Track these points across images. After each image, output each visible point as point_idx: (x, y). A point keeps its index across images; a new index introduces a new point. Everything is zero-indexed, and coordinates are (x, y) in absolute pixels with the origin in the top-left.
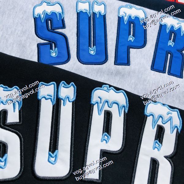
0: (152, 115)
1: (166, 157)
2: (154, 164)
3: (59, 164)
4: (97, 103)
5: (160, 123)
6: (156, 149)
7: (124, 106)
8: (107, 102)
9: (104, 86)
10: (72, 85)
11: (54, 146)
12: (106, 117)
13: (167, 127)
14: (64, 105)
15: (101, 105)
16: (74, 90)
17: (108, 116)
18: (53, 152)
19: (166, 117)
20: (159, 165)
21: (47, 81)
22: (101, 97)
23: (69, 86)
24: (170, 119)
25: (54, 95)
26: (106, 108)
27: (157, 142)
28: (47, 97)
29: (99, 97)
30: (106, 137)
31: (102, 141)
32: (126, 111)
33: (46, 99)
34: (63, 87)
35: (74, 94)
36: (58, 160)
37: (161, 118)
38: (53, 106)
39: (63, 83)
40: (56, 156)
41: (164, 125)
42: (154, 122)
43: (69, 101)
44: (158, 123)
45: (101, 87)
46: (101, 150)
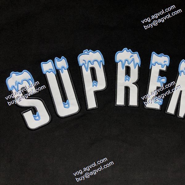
0: (121, 61)
1: (133, 83)
2: (127, 89)
3: (71, 107)
4: (83, 64)
5: (127, 64)
6: (127, 81)
7: (101, 61)
8: (89, 61)
9: (84, 51)
10: (63, 58)
11: (65, 98)
12: (92, 71)
13: (132, 66)
14: (62, 73)
15: (86, 65)
16: (66, 61)
17: (93, 70)
18: (65, 102)
19: (130, 60)
20: (130, 89)
21: (46, 60)
22: (85, 60)
23: (61, 59)
24: (133, 60)
25: (54, 68)
26: (90, 66)
27: (127, 77)
28: (50, 71)
29: (83, 60)
30: (95, 83)
31: (93, 86)
32: (104, 64)
33: (49, 72)
34: (57, 61)
35: (66, 63)
36: (70, 105)
37: (127, 61)
38: (56, 75)
39: (56, 58)
40: (68, 103)
41: (129, 65)
42: (123, 65)
43: (65, 69)
44: (125, 65)
45: (83, 53)
46: (94, 92)
